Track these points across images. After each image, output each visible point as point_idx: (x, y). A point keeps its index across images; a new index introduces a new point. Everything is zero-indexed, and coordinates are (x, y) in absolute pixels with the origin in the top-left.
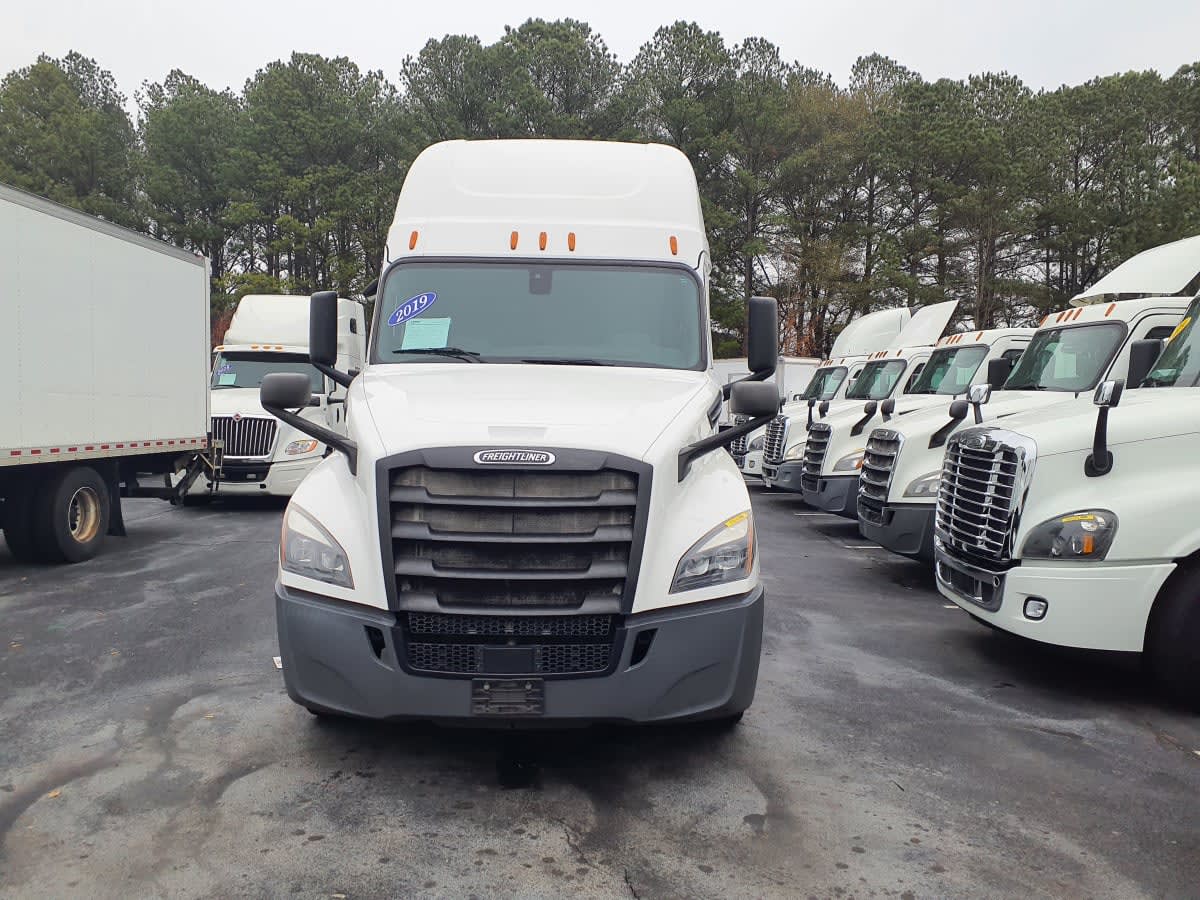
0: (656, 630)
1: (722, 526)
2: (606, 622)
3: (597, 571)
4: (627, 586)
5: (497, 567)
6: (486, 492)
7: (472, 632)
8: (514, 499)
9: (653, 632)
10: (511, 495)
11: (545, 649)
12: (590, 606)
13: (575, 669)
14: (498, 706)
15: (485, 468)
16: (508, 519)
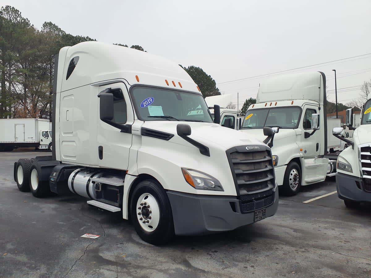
4: (272, 181)
6: (248, 158)
7: (253, 198)
10: (253, 159)
11: (264, 200)
14: (259, 218)
15: (249, 151)
16: (253, 165)
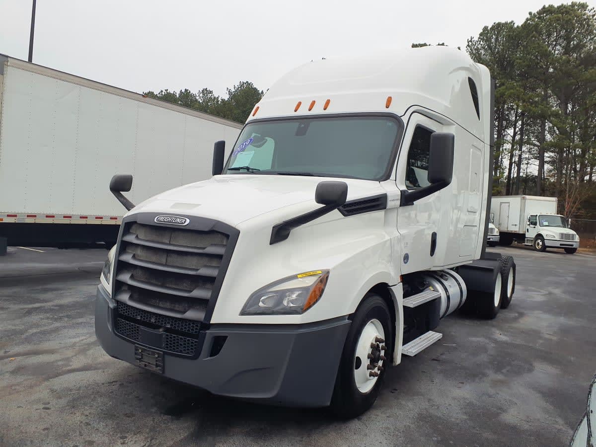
0: (227, 337)
1: (295, 277)
2: (197, 326)
3: (198, 293)
4: (208, 305)
5: (157, 283)
6: (159, 239)
7: (139, 318)
8: (170, 244)
9: (225, 338)
10: (168, 242)
11: (167, 335)
12: (191, 314)
13: (181, 352)
14: (144, 363)
15: (158, 225)
16: (165, 256)
